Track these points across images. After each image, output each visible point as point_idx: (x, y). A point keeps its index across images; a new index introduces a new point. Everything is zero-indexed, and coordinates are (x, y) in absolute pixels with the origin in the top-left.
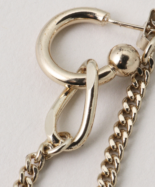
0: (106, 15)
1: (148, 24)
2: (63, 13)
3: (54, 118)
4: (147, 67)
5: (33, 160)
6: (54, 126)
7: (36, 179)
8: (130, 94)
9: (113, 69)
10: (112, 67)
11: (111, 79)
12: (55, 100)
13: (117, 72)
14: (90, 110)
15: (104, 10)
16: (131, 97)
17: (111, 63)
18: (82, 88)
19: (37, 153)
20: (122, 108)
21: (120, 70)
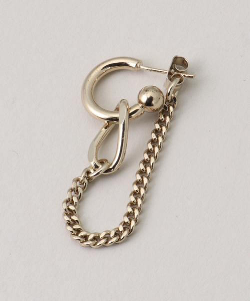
0: (138, 63)
1: (171, 68)
2: (103, 63)
3: (95, 148)
4: (172, 104)
5: (78, 183)
6: (95, 154)
7: (81, 199)
8: (157, 126)
9: (142, 107)
10: (141, 105)
11: (141, 114)
12: (98, 132)
13: (146, 109)
14: (122, 141)
15: (136, 58)
16: (158, 129)
17: (140, 102)
18: (117, 123)
19: (81, 177)
20: (150, 138)
21: (148, 107)
